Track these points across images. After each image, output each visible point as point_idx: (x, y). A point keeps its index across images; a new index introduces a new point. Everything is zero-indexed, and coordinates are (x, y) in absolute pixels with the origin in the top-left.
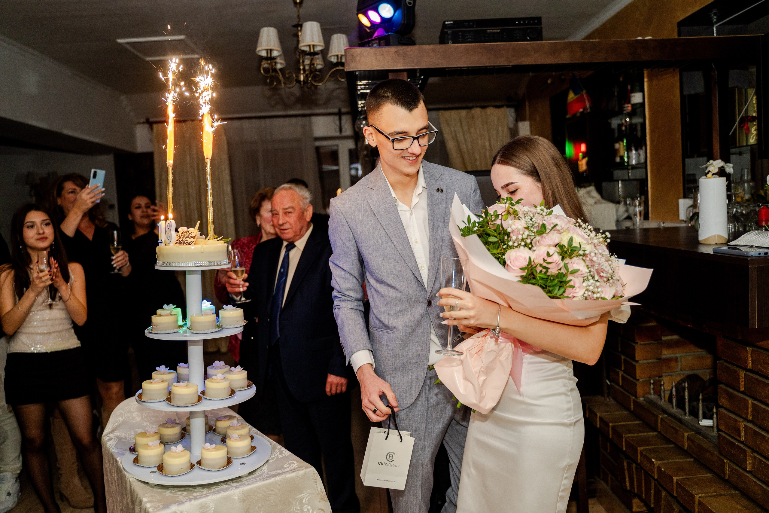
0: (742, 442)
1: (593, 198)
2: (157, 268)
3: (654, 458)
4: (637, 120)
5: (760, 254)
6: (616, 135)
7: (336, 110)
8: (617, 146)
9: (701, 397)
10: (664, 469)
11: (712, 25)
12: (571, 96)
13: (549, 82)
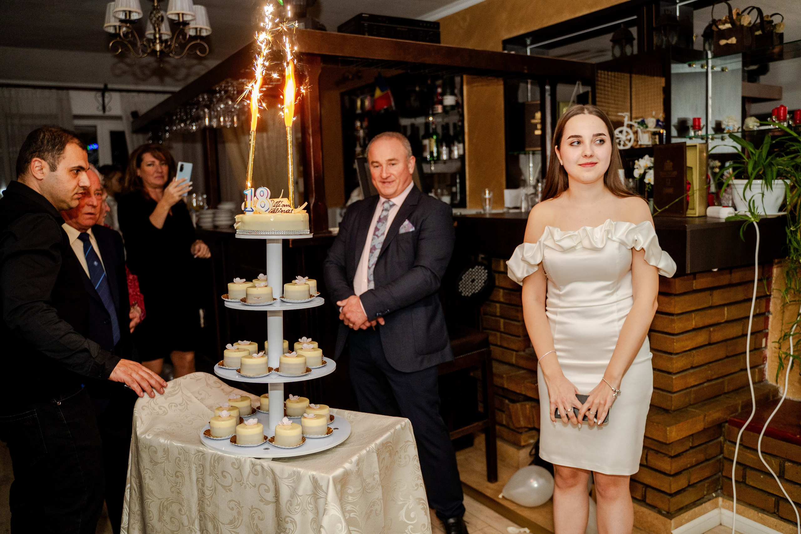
7: (101, 86)
8: (426, 142)
11: (526, 46)
12: (378, 93)
13: (350, 77)
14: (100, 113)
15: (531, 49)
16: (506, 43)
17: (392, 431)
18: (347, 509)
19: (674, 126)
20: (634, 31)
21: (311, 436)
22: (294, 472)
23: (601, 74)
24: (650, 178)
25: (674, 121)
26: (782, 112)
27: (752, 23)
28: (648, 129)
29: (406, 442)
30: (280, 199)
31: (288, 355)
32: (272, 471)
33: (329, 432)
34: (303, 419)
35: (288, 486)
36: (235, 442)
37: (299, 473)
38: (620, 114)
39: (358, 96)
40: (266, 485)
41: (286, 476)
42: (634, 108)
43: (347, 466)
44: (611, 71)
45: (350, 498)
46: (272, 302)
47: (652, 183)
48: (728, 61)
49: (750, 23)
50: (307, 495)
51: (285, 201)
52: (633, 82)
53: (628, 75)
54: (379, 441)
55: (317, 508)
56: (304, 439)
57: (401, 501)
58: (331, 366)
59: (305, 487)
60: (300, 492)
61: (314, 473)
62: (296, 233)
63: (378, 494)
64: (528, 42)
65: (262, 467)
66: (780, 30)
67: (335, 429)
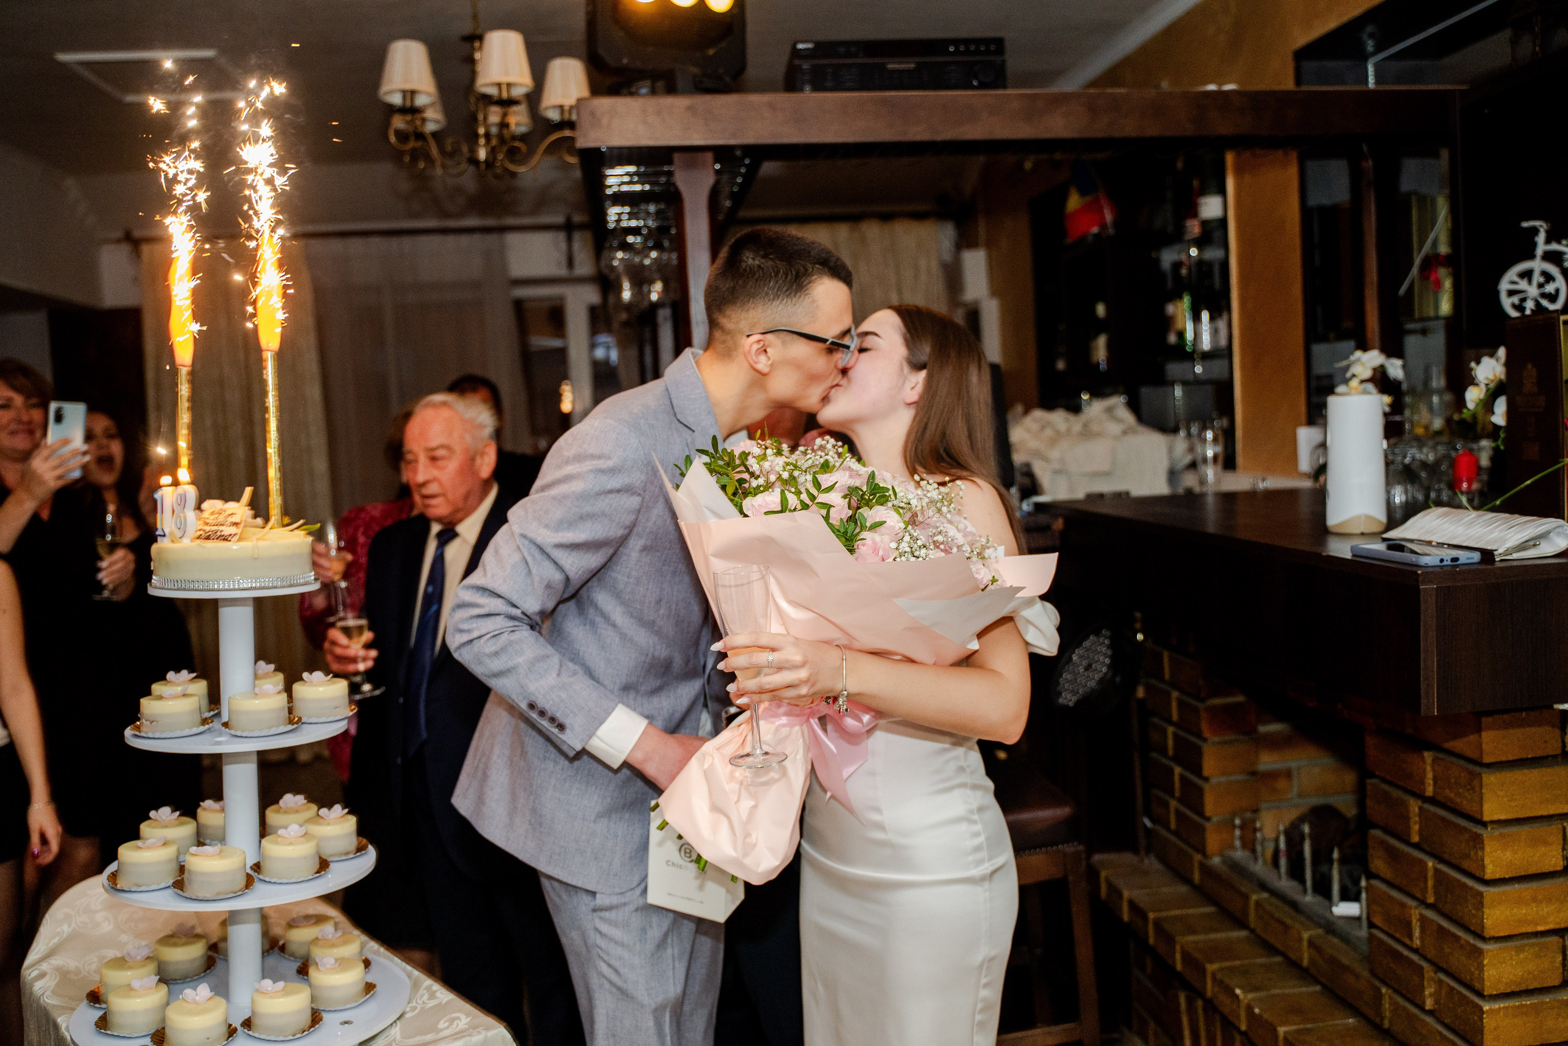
0: (1416, 951)
1: (1120, 421)
2: (152, 591)
3: (1240, 987)
4: (1213, 254)
5: (1442, 561)
6: (1170, 284)
7: (560, 219)
8: (1170, 309)
9: (1336, 855)
10: (1260, 1009)
11: (1364, 57)
12: (1074, 199)
14: (563, 272)
15: (1377, 66)
16: (1302, 55)
24: (1499, 414)
47: (1503, 426)
64: (1370, 45)
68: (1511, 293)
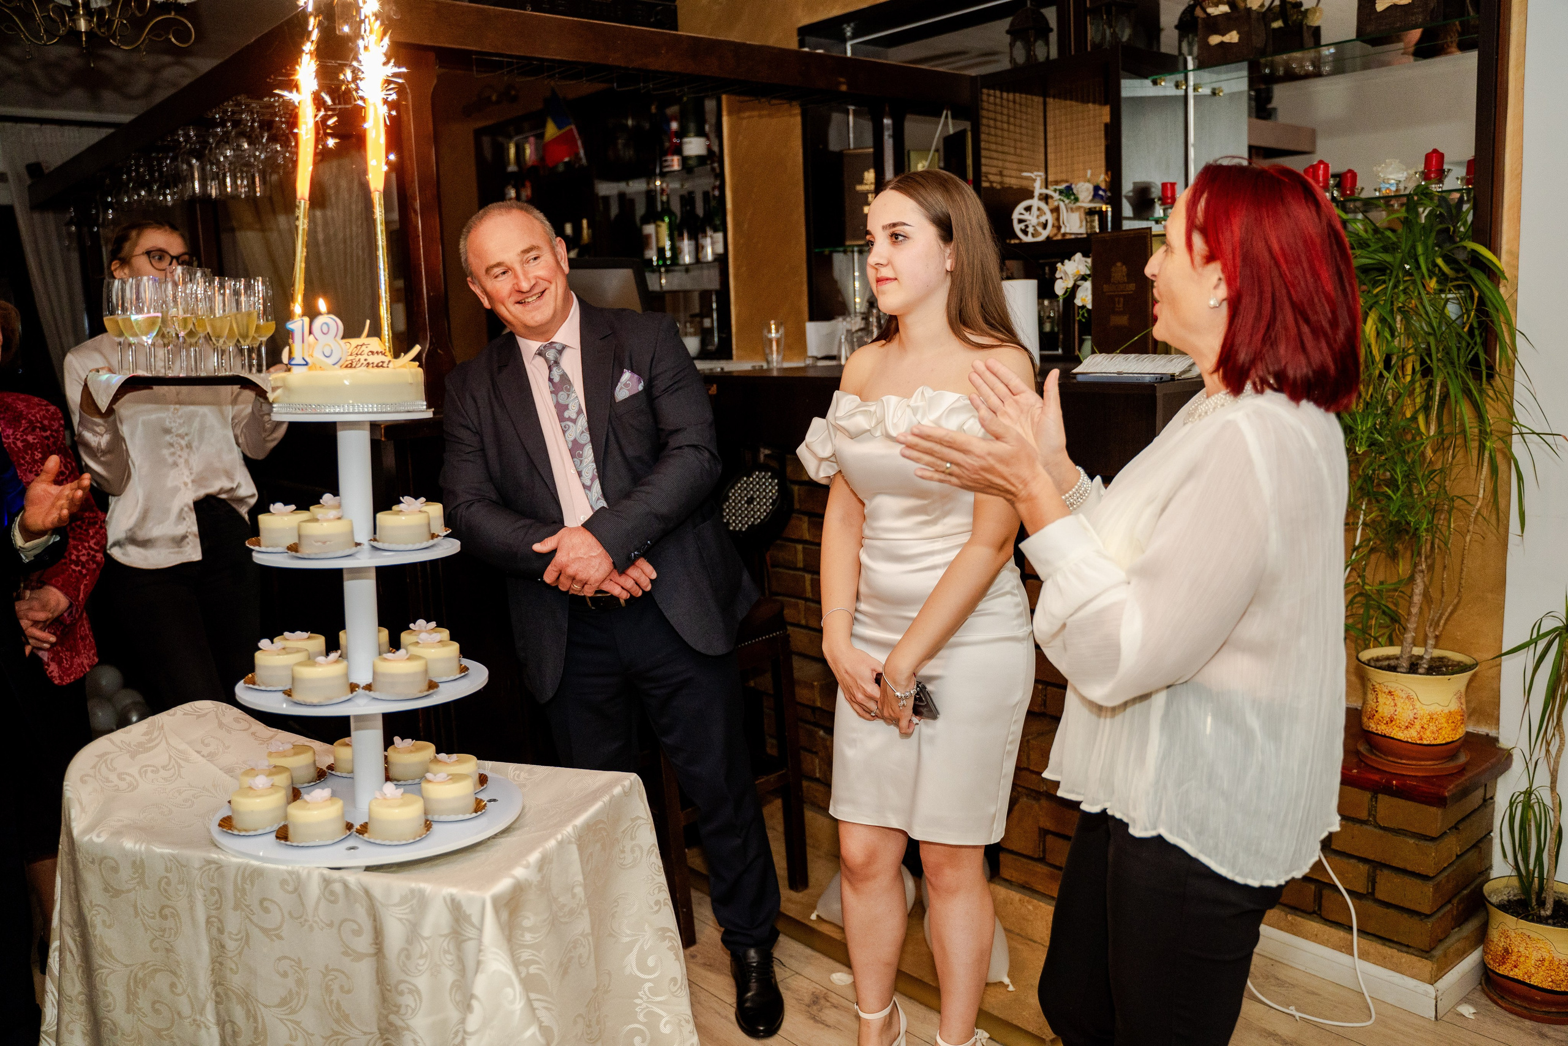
12: (551, 130)
13: (494, 98)
15: (852, 46)
16: (805, 32)
17: (606, 798)
18: (522, 959)
19: (1127, 198)
20: (1051, 14)
21: (442, 818)
22: (412, 891)
23: (989, 95)
24: (1085, 297)
25: (1127, 187)
26: (1321, 172)
27: (1267, 4)
28: (1078, 204)
29: (633, 820)
30: (363, 339)
31: (389, 656)
32: (367, 892)
33: (479, 807)
34: (424, 785)
35: (400, 920)
36: (286, 838)
37: (421, 893)
38: (1025, 174)
39: (510, 138)
40: (354, 921)
41: (396, 899)
42: (1051, 163)
43: (520, 872)
44: (1008, 92)
45: (528, 937)
46: (354, 549)
47: (1090, 306)
48: (1224, 77)
49: (1262, 5)
50: (442, 936)
51: (374, 343)
52: (1050, 114)
53: (1038, 100)
54: (580, 820)
55: (461, 960)
56: (428, 825)
57: (628, 936)
58: (478, 677)
59: (436, 919)
60: (426, 931)
61: (454, 891)
62: (399, 409)
63: (583, 924)
64: (849, 31)
65: (346, 885)
66: (1314, 21)
67: (490, 801)
68: (1020, 221)
